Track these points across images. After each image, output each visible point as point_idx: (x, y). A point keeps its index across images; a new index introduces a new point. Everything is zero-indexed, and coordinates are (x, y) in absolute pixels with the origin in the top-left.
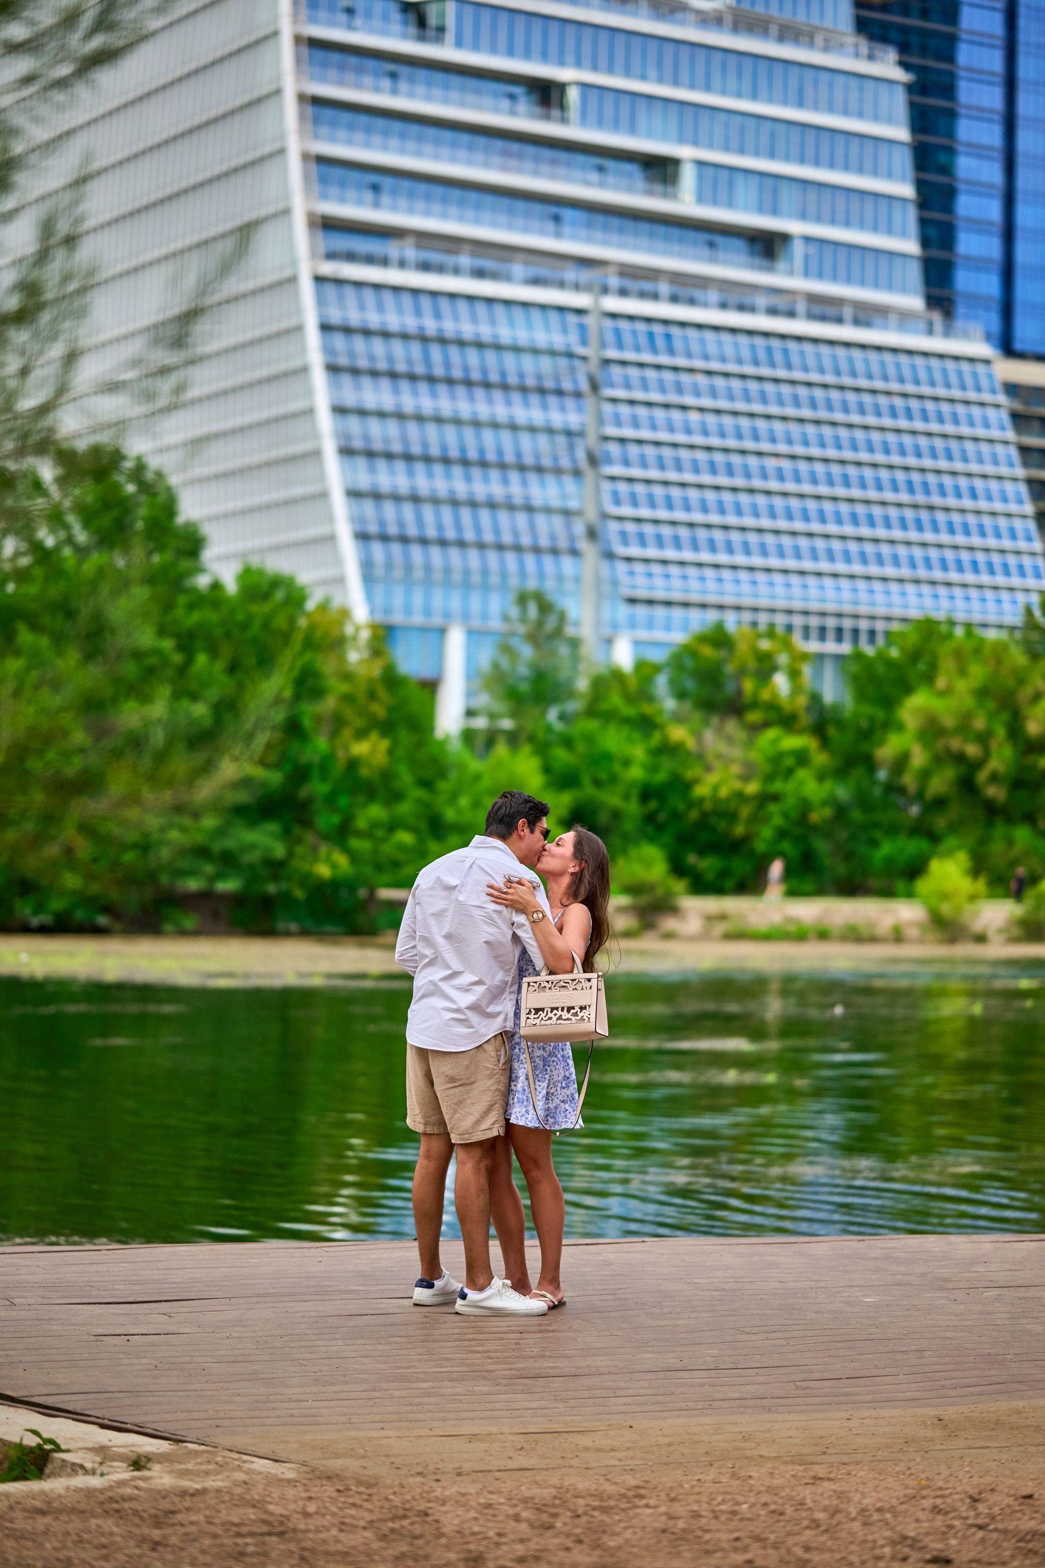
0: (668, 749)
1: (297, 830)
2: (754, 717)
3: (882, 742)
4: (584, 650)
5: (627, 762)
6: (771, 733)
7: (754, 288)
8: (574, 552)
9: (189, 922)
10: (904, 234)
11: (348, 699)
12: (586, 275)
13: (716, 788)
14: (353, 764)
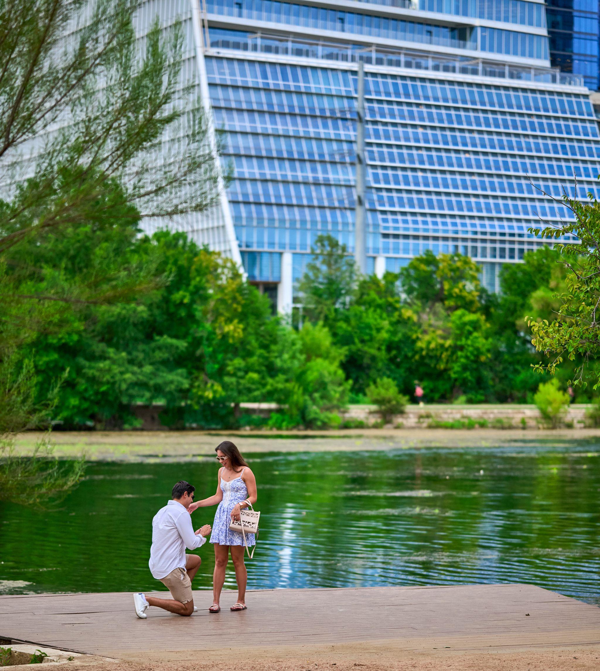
0: (402, 322)
1: (196, 373)
2: (450, 303)
3: (521, 316)
4: (356, 267)
5: (379, 330)
6: (459, 312)
7: (454, 56)
8: (352, 209)
9: (138, 423)
10: (539, 25)
11: (222, 301)
12: (358, 52)
13: (429, 343)
14: (225, 336)
